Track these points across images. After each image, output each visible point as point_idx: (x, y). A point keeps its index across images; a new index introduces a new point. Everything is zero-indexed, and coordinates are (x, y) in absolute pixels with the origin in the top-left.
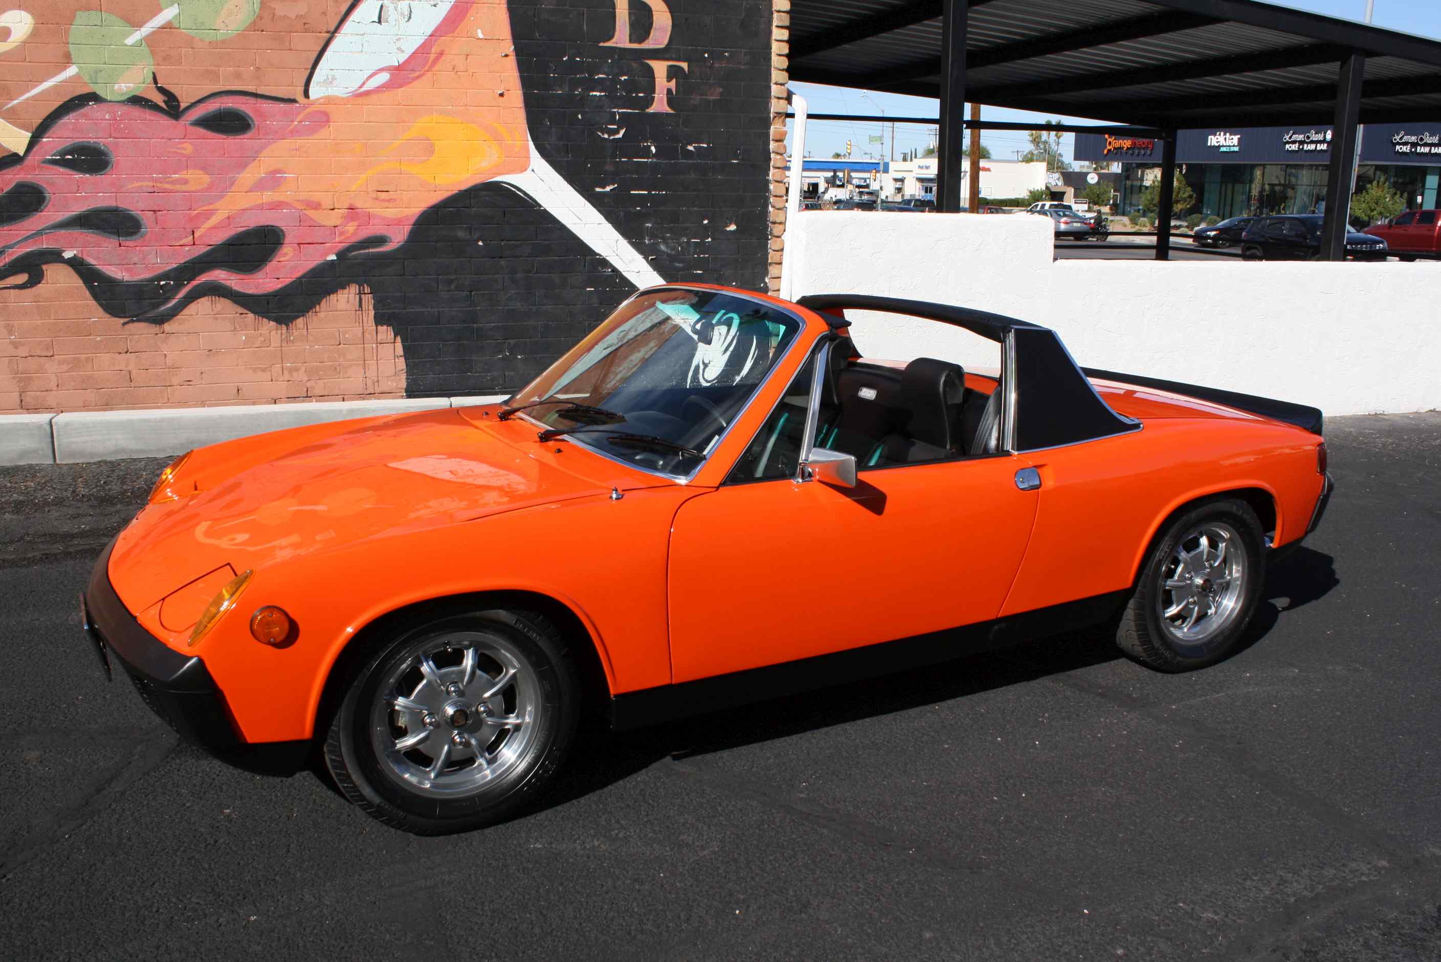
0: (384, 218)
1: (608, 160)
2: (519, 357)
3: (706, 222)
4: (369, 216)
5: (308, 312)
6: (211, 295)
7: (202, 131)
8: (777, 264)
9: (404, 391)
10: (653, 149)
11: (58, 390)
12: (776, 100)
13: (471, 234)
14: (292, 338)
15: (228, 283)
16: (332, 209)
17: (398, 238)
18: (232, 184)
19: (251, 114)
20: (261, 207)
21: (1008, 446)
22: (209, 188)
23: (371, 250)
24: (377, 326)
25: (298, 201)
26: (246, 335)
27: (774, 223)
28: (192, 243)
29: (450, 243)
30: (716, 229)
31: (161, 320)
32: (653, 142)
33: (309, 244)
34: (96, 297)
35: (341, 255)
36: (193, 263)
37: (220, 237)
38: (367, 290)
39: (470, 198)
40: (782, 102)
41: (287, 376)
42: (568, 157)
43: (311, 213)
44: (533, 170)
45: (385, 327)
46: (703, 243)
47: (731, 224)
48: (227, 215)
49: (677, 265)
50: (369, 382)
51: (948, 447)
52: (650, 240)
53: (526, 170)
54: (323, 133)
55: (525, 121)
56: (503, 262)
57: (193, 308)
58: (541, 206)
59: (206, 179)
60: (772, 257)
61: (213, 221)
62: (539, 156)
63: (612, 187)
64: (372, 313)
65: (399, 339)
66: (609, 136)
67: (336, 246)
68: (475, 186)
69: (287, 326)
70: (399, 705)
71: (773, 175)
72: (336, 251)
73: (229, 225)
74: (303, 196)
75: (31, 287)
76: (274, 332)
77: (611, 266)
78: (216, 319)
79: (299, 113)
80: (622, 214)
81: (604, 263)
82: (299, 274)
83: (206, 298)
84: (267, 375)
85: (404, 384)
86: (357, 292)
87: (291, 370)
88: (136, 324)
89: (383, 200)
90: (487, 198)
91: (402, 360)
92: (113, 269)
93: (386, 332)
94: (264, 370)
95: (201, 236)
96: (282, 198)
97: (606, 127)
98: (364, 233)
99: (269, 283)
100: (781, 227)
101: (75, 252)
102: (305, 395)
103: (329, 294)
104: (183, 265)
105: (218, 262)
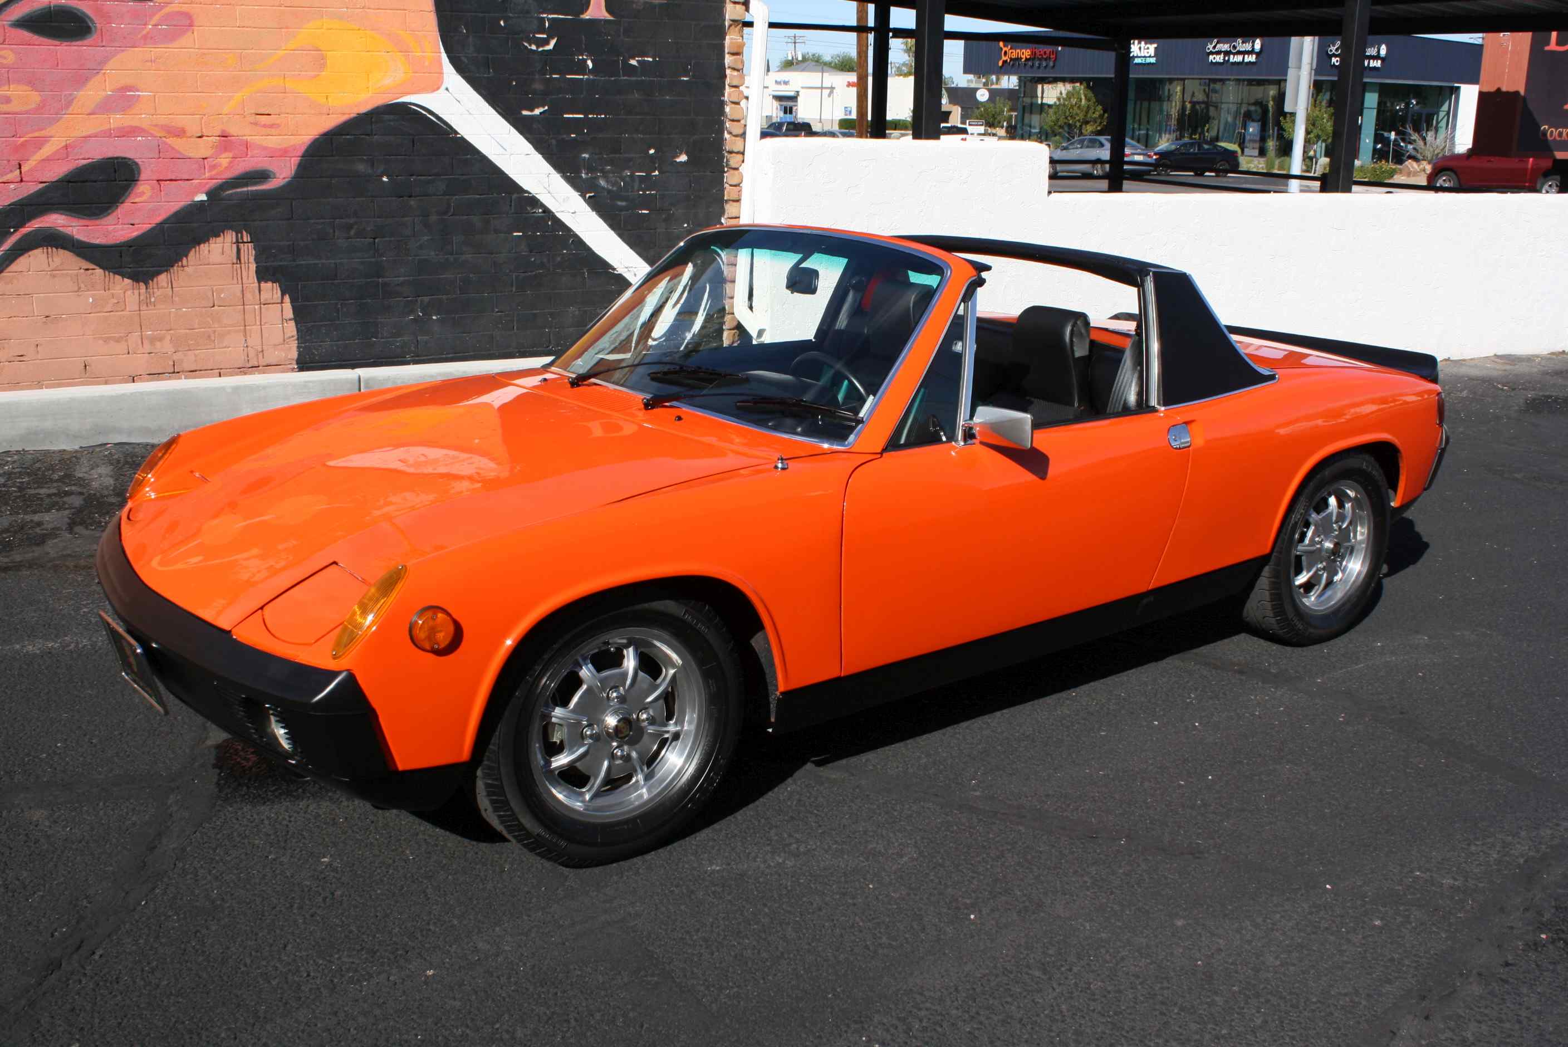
0: (265, 148)
1: (537, 77)
2: (434, 318)
3: (652, 151)
4: (247, 145)
5: (172, 266)
6: (47, 247)
7: (26, 35)
8: (734, 201)
9: (295, 362)
10: (590, 63)
12: (732, 5)
13: (373, 165)
14: (153, 300)
15: (68, 231)
16: (200, 137)
17: (283, 172)
18: (69, 104)
19: (89, 12)
20: (108, 134)
21: (1154, 402)
22: (40, 108)
23: (250, 188)
24: (259, 282)
25: (156, 126)
26: (93, 296)
27: (730, 152)
28: (19, 179)
29: (348, 179)
30: (663, 160)
32: (589, 55)
33: (171, 180)
35: (210, 194)
38: (246, 237)
39: (372, 123)
40: (738, 6)
41: (147, 347)
42: (489, 72)
43: (172, 141)
44: (447, 89)
45: (269, 284)
46: (648, 177)
47: (681, 154)
48: (64, 144)
49: (619, 203)
50: (252, 353)
51: (1076, 405)
52: (587, 174)
53: (438, 88)
54: (185, 40)
55: (436, 29)
56: (412, 202)
57: (22, 263)
58: (456, 133)
59: (34, 98)
60: (729, 193)
61: (47, 151)
62: (455, 72)
63: (541, 110)
64: (253, 267)
65: (287, 298)
66: (538, 47)
67: (207, 183)
68: (378, 108)
69: (146, 284)
70: (556, 717)
71: (730, 95)
72: (207, 187)
74: (162, 120)
76: (129, 293)
77: (542, 206)
78: (54, 276)
79: (153, 14)
80: (554, 142)
81: (534, 201)
82: (159, 219)
83: (40, 250)
84: (121, 347)
85: (294, 354)
86: (234, 240)
87: (153, 340)
89: (265, 126)
90: (392, 123)
91: (292, 324)
93: (271, 290)
94: (118, 340)
95: (30, 170)
96: (135, 123)
97: (534, 36)
98: (242, 167)
99: (122, 230)
100: (739, 157)
102: (172, 371)
103: (199, 244)
104: (8, 208)
105: (53, 204)
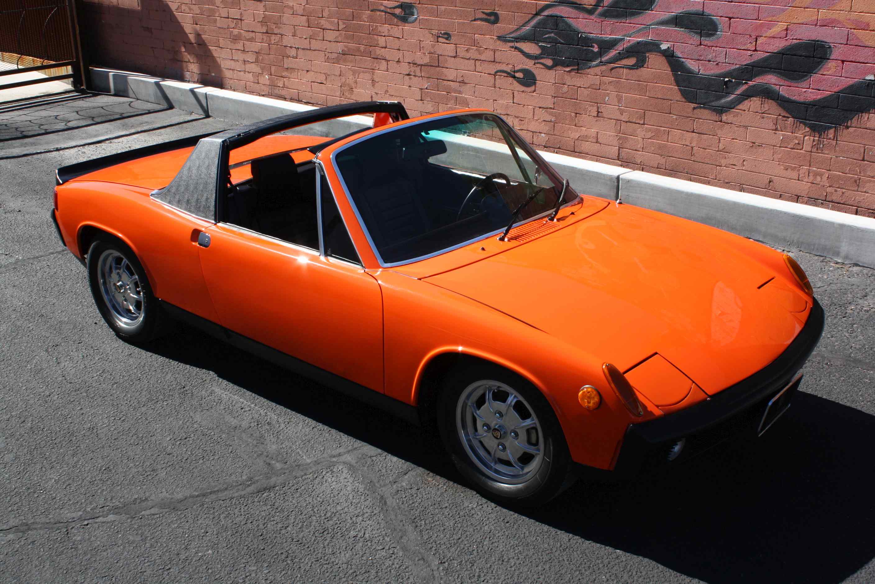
5: (840, 125)
6: (762, 96)
11: (643, 151)
14: (821, 146)
15: (776, 88)
20: (815, 23)
25: (849, 20)
26: (783, 135)
28: (754, 49)
31: (720, 111)
33: (851, 62)
34: (678, 84)
36: (753, 66)
37: (777, 46)
41: (811, 178)
43: (858, 32)
57: (746, 105)
61: (774, 31)
69: (820, 135)
73: (786, 36)
74: (854, 15)
75: (637, 69)
76: (807, 137)
78: (763, 118)
82: (837, 89)
83: (758, 98)
84: (794, 175)
87: (816, 174)
88: (702, 110)
92: (692, 62)
94: (793, 169)
95: (762, 44)
96: (835, 17)
99: (811, 93)
101: (669, 45)
102: (824, 200)
103: (862, 112)
104: (744, 67)
105: (771, 68)
